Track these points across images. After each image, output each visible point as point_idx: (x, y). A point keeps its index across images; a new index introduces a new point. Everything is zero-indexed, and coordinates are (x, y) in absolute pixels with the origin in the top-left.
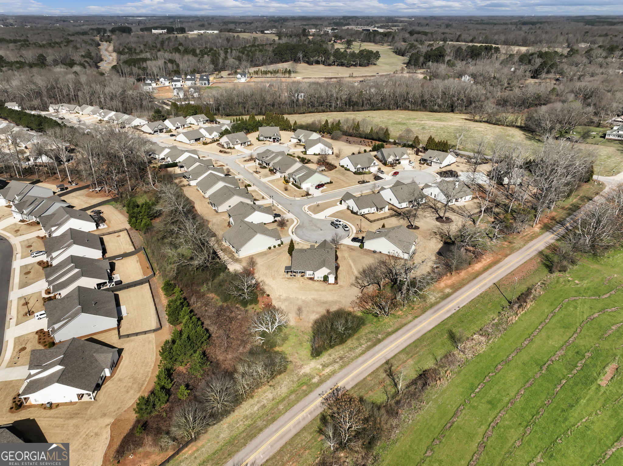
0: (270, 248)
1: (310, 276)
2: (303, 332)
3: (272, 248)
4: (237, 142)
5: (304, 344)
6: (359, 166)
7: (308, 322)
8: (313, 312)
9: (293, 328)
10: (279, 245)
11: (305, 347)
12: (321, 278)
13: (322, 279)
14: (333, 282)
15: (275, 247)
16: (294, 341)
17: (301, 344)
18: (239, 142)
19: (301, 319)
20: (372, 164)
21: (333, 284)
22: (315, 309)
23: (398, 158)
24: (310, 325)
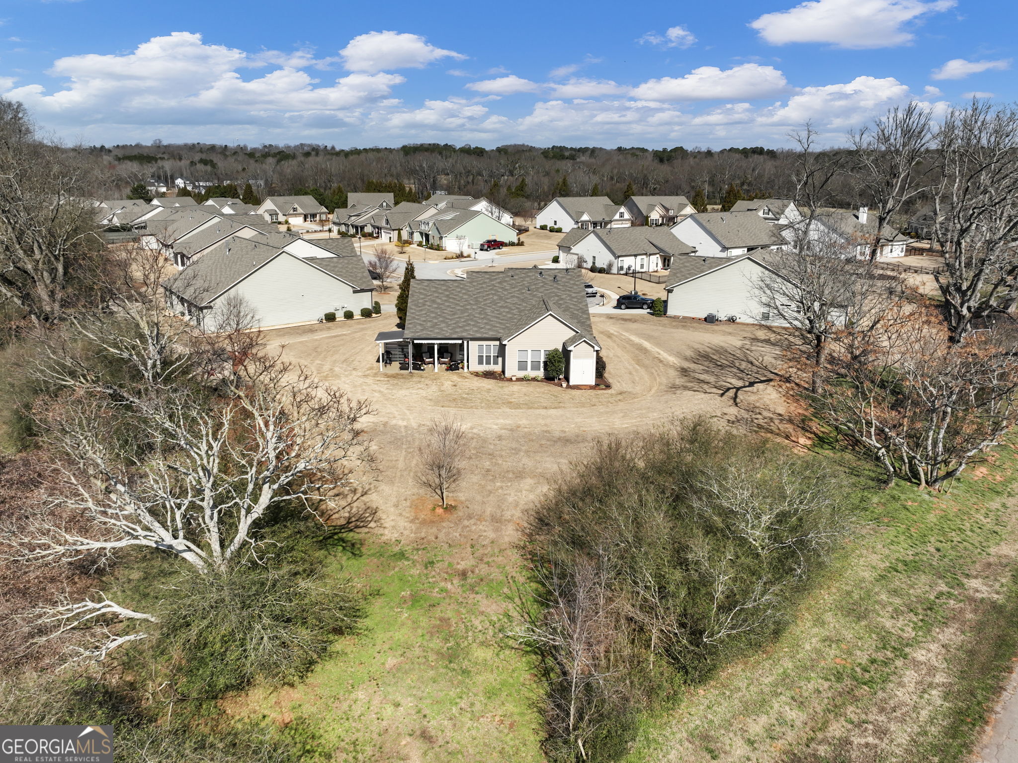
0: (330, 318)
1: (484, 368)
2: (464, 574)
3: (340, 316)
4: (295, 209)
5: (480, 653)
6: (585, 217)
7: (496, 520)
8: (520, 475)
9: (402, 555)
10: (366, 313)
11: (485, 679)
12: (535, 366)
13: (541, 373)
14: (592, 381)
15: (349, 315)
16: (401, 635)
17: (451, 657)
18: (300, 210)
19: (449, 509)
20: (617, 217)
21: (591, 388)
22: (527, 462)
23: (671, 213)
24: (510, 534)
